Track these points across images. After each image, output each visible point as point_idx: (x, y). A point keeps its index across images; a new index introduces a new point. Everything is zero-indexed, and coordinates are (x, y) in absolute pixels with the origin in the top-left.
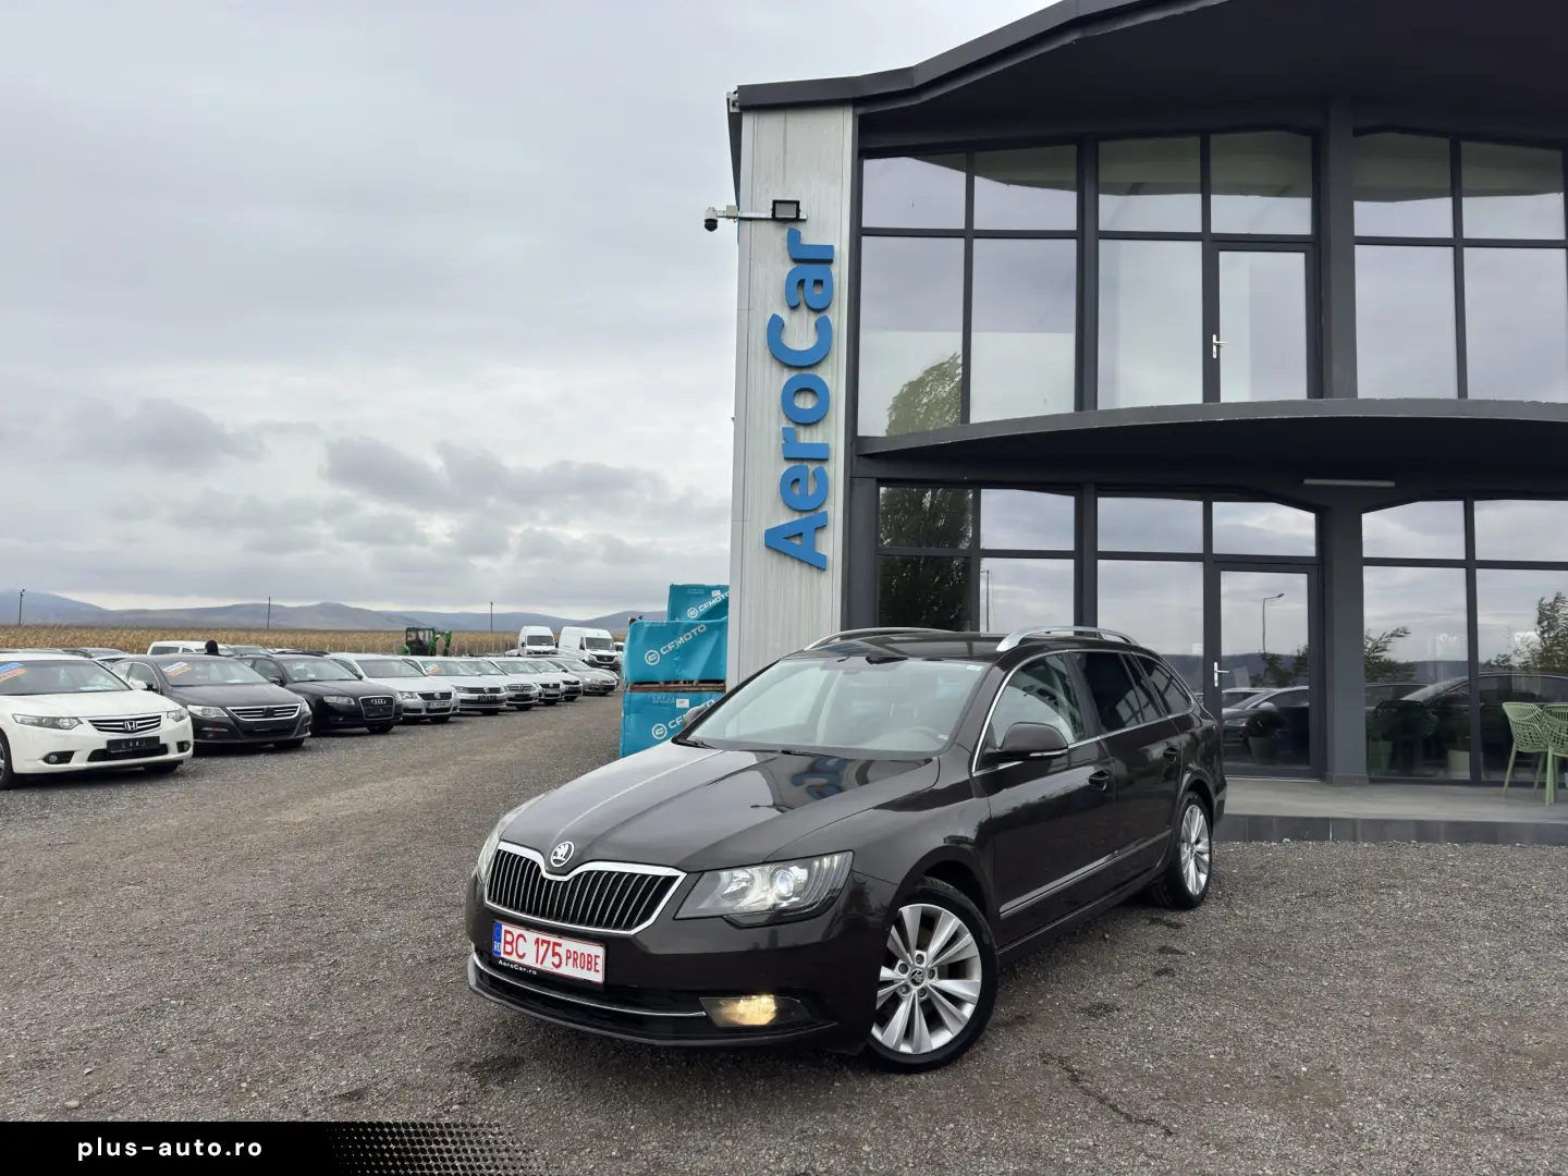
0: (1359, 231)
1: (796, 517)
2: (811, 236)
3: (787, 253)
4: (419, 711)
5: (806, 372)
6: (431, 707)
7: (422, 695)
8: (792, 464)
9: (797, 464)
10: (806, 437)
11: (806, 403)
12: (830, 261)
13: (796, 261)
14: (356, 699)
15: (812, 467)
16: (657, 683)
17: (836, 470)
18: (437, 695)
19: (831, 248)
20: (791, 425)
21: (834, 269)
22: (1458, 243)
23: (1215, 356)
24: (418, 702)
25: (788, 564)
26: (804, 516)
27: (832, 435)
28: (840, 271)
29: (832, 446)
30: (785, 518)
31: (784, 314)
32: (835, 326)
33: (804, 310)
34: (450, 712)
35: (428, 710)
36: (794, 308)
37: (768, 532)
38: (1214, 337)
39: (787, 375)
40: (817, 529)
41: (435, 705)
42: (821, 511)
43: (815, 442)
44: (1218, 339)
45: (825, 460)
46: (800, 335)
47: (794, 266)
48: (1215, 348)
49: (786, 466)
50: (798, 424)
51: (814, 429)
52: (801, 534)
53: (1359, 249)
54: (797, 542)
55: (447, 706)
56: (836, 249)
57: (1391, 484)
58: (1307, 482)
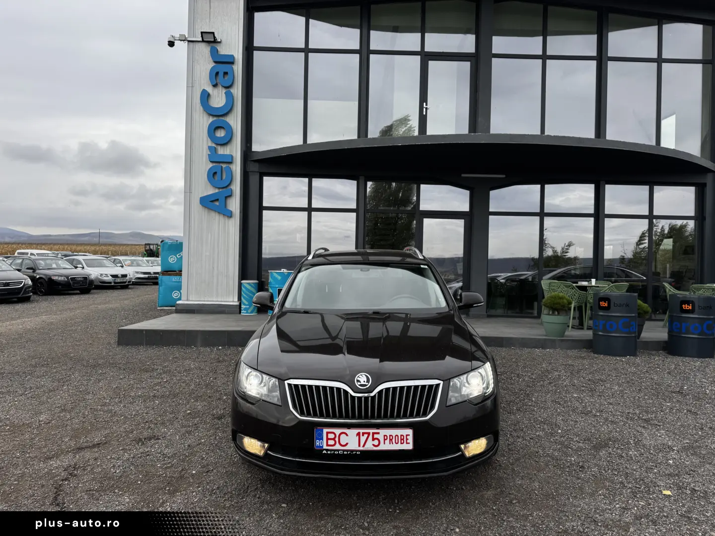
0: (495, 51)
1: (217, 191)
2: (223, 50)
3: (211, 58)
4: (110, 283)
5: (221, 118)
6: (116, 281)
7: (111, 275)
8: (214, 164)
9: (217, 164)
10: (221, 151)
11: (221, 134)
12: (233, 63)
13: (215, 62)
14: (67, 278)
15: (224, 166)
16: (175, 271)
17: (237, 168)
18: (120, 276)
19: (232, 56)
20: (214, 145)
21: (235, 67)
22: (544, 57)
23: (424, 114)
24: (110, 279)
25: (213, 214)
26: (221, 190)
27: (235, 150)
28: (238, 69)
29: (234, 155)
30: (211, 191)
31: (210, 89)
32: (235, 95)
33: (220, 88)
34: (127, 283)
35: (115, 283)
36: (215, 86)
37: (201, 198)
38: (425, 104)
39: (211, 119)
40: (226, 197)
41: (118, 280)
42: (229, 188)
43: (225, 153)
44: (426, 105)
45: (231, 163)
46: (218, 99)
47: (214, 64)
48: (424, 109)
49: (211, 165)
50: (217, 144)
51: (225, 147)
52: (218, 200)
53: (494, 60)
54: (217, 203)
55: (124, 281)
56: (236, 56)
57: (504, 176)
58: (463, 175)
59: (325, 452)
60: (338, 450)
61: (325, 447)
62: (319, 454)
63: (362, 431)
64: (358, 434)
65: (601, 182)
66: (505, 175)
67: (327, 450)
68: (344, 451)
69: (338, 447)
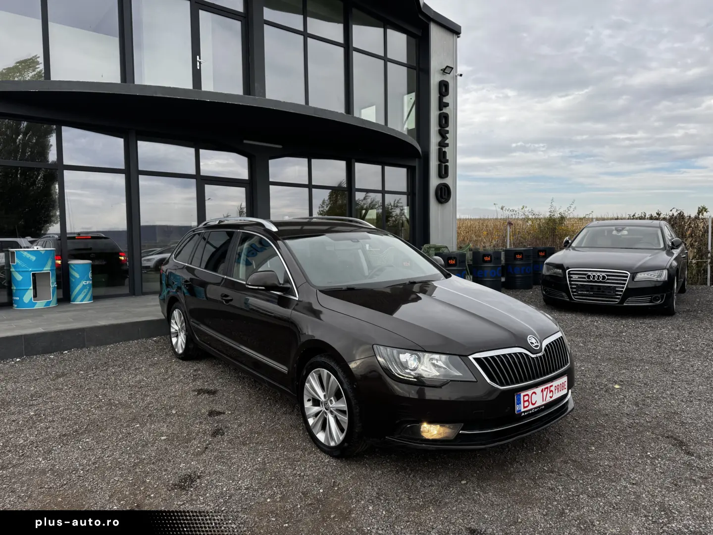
0: (265, 17)
22: (305, 34)
23: (198, 68)
38: (198, 57)
44: (200, 59)
48: (198, 63)
53: (266, 27)
57: (280, 147)
58: (245, 141)
59: (523, 414)
60: (531, 410)
61: (523, 410)
62: (520, 417)
63: (544, 387)
64: (542, 391)
65: (353, 160)
66: (282, 145)
67: (524, 412)
68: (535, 408)
69: (531, 407)
